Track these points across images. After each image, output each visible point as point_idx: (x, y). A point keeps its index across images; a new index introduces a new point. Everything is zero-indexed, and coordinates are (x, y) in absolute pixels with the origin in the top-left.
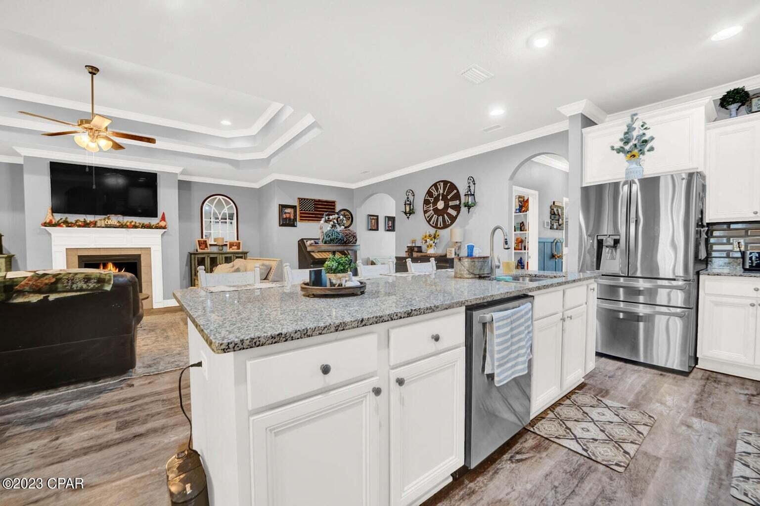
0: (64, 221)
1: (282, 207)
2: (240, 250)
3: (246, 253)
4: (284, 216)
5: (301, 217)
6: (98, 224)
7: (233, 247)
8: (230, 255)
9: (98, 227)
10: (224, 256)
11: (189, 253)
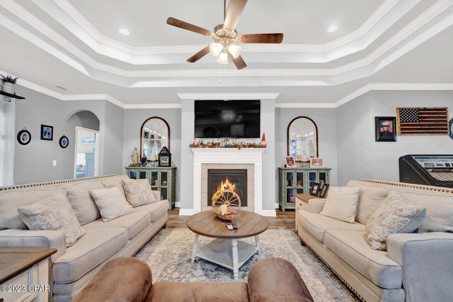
0: (201, 143)
1: (379, 120)
2: (323, 167)
3: (330, 169)
4: (382, 130)
5: (402, 129)
6: (221, 145)
7: (316, 164)
8: (314, 171)
9: (221, 147)
10: (309, 172)
11: (278, 168)
